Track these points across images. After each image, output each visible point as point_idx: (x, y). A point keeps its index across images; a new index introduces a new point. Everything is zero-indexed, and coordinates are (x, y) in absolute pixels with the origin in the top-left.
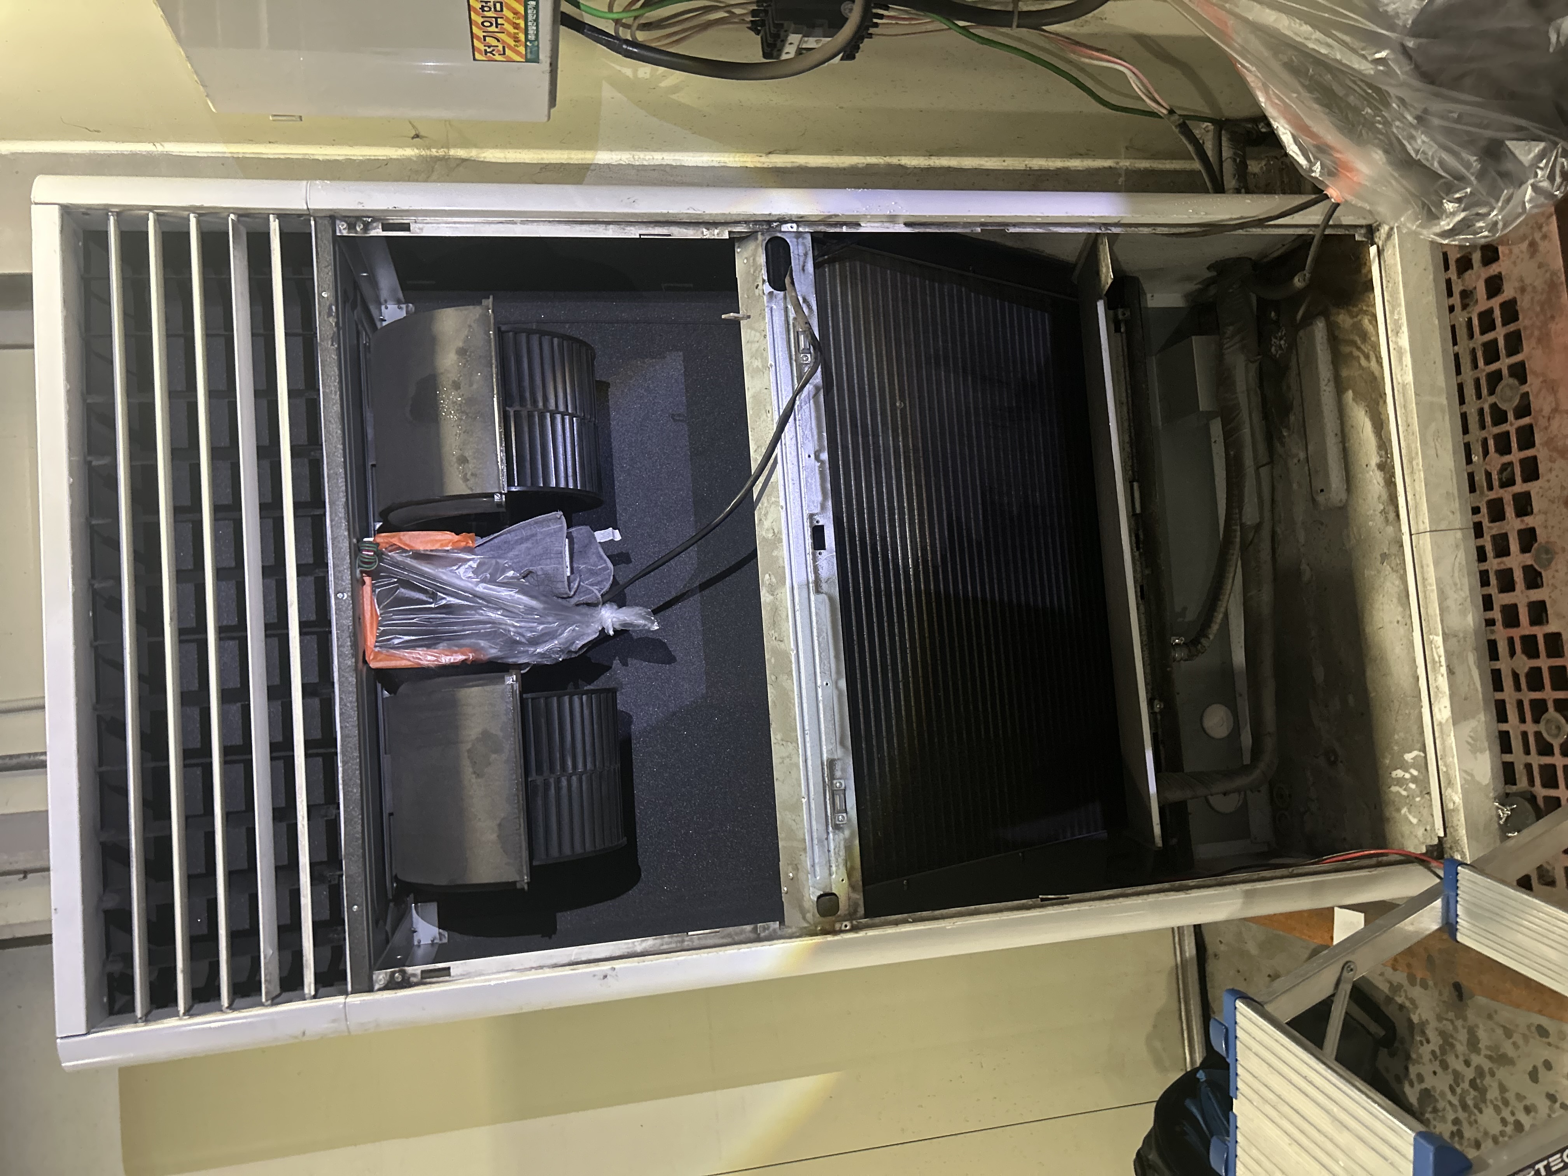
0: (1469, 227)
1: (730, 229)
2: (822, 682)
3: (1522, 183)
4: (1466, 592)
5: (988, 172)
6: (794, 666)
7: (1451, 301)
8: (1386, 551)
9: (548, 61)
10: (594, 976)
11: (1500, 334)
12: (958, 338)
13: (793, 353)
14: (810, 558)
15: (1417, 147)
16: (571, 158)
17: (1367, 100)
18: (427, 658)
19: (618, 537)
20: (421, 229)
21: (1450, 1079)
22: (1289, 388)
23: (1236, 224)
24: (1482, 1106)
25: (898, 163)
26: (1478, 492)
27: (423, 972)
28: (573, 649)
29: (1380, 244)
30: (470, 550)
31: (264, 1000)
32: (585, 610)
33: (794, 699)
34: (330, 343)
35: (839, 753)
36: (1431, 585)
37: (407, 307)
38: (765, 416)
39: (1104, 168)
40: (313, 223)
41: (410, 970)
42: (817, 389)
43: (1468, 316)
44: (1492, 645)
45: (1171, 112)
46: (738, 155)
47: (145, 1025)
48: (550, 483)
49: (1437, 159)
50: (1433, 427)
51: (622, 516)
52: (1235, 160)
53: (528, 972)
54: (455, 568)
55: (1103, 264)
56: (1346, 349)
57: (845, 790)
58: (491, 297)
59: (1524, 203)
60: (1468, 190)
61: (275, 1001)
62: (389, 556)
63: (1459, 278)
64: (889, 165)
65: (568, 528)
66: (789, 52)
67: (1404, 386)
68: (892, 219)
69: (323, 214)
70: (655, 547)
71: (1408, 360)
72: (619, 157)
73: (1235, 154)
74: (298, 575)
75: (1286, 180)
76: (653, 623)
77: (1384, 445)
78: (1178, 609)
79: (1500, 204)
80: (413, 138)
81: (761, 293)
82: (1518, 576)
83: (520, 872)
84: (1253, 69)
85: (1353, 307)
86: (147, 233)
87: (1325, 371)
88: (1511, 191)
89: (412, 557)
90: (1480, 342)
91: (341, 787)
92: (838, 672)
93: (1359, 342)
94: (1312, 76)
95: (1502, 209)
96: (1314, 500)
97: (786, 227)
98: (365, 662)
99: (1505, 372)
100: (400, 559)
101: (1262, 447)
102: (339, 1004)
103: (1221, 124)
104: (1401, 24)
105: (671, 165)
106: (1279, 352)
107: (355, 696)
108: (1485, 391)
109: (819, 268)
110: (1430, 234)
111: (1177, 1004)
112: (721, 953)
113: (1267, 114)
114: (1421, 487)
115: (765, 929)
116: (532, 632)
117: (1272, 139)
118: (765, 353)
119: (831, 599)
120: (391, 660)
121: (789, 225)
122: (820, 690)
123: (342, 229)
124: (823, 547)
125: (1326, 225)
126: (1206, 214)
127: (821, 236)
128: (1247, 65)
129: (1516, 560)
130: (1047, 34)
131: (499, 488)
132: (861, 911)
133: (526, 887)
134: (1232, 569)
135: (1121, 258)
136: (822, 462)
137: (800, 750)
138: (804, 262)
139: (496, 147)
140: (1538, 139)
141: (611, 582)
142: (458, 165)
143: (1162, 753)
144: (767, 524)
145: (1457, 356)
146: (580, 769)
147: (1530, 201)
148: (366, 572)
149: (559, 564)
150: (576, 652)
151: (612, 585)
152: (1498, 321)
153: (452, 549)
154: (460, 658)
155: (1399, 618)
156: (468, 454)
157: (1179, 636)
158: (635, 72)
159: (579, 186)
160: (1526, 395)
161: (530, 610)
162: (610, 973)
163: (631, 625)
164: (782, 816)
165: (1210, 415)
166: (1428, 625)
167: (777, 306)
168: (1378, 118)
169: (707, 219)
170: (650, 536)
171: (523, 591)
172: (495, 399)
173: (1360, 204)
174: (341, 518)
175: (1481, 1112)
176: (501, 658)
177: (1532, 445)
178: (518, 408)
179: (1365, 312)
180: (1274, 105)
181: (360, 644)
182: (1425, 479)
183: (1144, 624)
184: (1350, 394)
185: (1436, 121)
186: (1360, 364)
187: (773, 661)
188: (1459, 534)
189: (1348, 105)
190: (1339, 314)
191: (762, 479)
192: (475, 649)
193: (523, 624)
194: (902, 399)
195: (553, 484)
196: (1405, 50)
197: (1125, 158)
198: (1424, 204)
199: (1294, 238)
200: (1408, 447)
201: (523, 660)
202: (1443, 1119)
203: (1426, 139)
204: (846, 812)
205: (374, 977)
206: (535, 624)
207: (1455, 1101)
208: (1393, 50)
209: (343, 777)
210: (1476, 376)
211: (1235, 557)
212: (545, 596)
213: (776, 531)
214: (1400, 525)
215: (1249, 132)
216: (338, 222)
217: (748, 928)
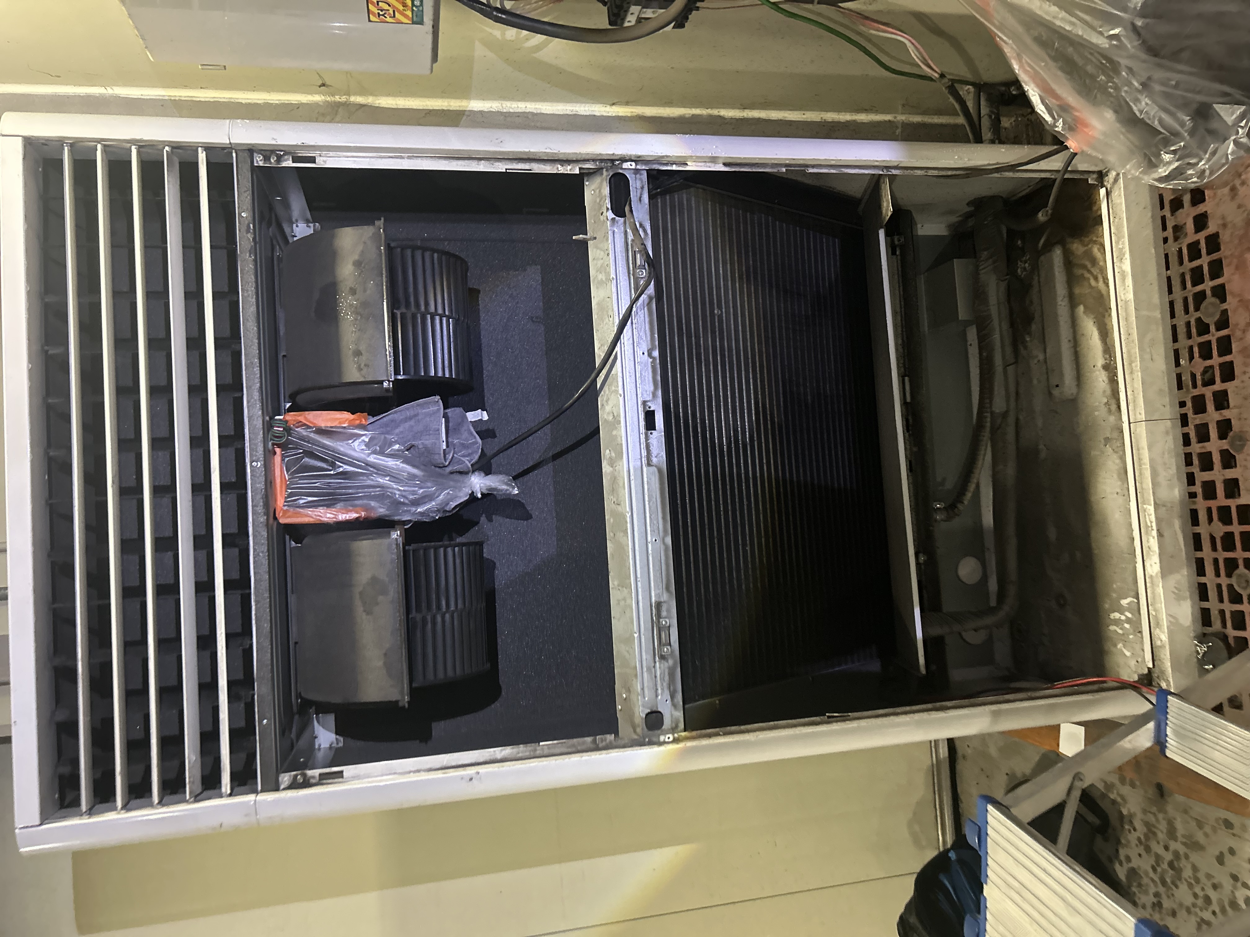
0: (1182, 174)
1: (580, 166)
2: (652, 539)
3: (1226, 139)
4: (1173, 470)
5: (790, 123)
6: (629, 525)
7: (1165, 234)
8: (1108, 435)
9: (431, 23)
10: (462, 778)
11: (1204, 261)
12: (765, 258)
13: (631, 268)
14: (643, 437)
15: (1141, 108)
16: (451, 106)
17: (1102, 69)
18: (327, 515)
19: (485, 417)
20: (325, 162)
21: (1152, 861)
22: (1031, 302)
23: (993, 169)
24: (1178, 883)
25: (718, 114)
26: (1184, 390)
27: (320, 775)
28: (448, 508)
29: (1109, 186)
30: (364, 427)
31: (188, 797)
32: (457, 477)
33: (628, 552)
34: (248, 254)
35: (665, 597)
36: (1144, 464)
37: (314, 226)
38: (607, 320)
39: (885, 121)
40: (234, 155)
41: (310, 773)
42: (650, 298)
43: (1179, 246)
44: (1194, 514)
45: (942, 76)
46: (587, 105)
47: (89, 818)
48: (429, 372)
49: (1157, 119)
50: (1149, 337)
51: (489, 399)
52: (990, 117)
53: (408, 775)
54: (350, 442)
55: (885, 200)
56: (1078, 272)
57: (669, 627)
58: (382, 219)
59: (1227, 155)
60: (1182, 144)
61: (197, 798)
62: (296, 431)
63: (1172, 215)
64: (711, 116)
65: (444, 409)
66: (631, 20)
67: (1126, 302)
68: (714, 159)
69: (244, 148)
70: (516, 425)
71: (1129, 281)
72: (490, 105)
73: (992, 112)
74: (220, 447)
75: (1031, 133)
76: (514, 488)
77: (1108, 350)
78: (939, 479)
79: (1207, 156)
80: (320, 86)
81: (605, 218)
82: (1216, 458)
83: (402, 693)
84: (1010, 42)
85: (1085, 237)
86: (96, 161)
87: (1061, 290)
88: (1217, 145)
89: (315, 432)
90: (1189, 268)
91: (254, 622)
92: (665, 531)
93: (1089, 266)
94: (1057, 49)
95: (1209, 160)
96: (1050, 394)
97: (626, 165)
98: (275, 518)
99: (1209, 293)
100: (305, 434)
101: (1009, 350)
102: (251, 801)
103: (980, 87)
104: (1133, 6)
105: (532, 113)
106: (1024, 273)
107: (266, 548)
108: (1191, 308)
109: (653, 199)
110: (1149, 179)
111: (932, 794)
112: (567, 760)
113: (1020, 79)
114: (1138, 385)
115: (602, 741)
116: (413, 495)
117: (1023, 100)
118: (608, 268)
119: (660, 471)
120: (298, 517)
121: (629, 163)
122: (650, 545)
123: (259, 161)
124: (654, 428)
125: (1066, 171)
126: (969, 160)
127: (655, 172)
128: (1005, 38)
129: (1215, 445)
130: (842, 10)
131: (387, 376)
132: (682, 726)
133: (407, 705)
134: (983, 448)
135: (898, 195)
136: (654, 359)
137: (633, 594)
138: (641, 194)
139: (388, 95)
140: (1239, 103)
141: (479, 454)
142: (357, 110)
143: (925, 596)
144: (608, 408)
145: (1169, 279)
146: (452, 608)
147: (1232, 153)
148: (276, 444)
149: (437, 439)
150: (449, 512)
151: (480, 457)
152: (1204, 251)
153: (349, 426)
154: (354, 515)
155: (1119, 491)
156: (362, 347)
157: (939, 501)
158: (503, 34)
159: (457, 129)
160: (1226, 311)
161: (413, 477)
162: (474, 776)
163: (495, 489)
164: (618, 647)
165: (967, 323)
166: (1143, 497)
167: (618, 230)
168: (1110, 84)
169: (561, 157)
170: (512, 415)
171: (406, 461)
172: (385, 303)
173: (1094, 154)
174: (256, 400)
175: (1177, 887)
176: (386, 516)
177: (1230, 352)
178: (404, 310)
179: (1095, 242)
180: (1026, 72)
181: (271, 503)
182: (1142, 378)
183: (912, 491)
184: (1081, 308)
185: (1157, 88)
186: (1090, 284)
187: (612, 520)
188: (1169, 423)
189: (1086, 73)
190: (1073, 243)
191: (604, 372)
192: (367, 508)
193: (406, 488)
194: (720, 307)
195: (432, 373)
196: (1135, 28)
197: (902, 114)
198: (1145, 155)
199: (1038, 180)
200: (1129, 352)
201: (405, 518)
202: (1146, 892)
203: (1148, 102)
204: (670, 645)
205: (280, 779)
206: (417, 489)
207: (1156, 879)
208: (1125, 28)
209: (256, 614)
210: (1185, 295)
211: (985, 438)
212: (425, 465)
213: (615, 414)
214: (1121, 415)
215: (1002, 95)
216: (255, 154)
217: (589, 739)
